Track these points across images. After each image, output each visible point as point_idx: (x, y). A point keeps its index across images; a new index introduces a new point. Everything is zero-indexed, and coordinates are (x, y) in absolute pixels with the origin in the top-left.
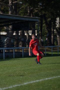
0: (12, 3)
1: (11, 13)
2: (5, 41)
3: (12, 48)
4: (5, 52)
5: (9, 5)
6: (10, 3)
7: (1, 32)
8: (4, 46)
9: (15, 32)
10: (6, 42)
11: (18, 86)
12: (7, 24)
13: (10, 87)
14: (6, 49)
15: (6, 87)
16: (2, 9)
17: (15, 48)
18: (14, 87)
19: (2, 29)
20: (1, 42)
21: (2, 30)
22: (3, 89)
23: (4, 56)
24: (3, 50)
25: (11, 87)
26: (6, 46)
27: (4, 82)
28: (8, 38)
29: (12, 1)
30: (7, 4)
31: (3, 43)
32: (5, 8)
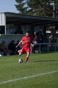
0: (56, 9)
1: (55, 17)
2: (50, 37)
3: (55, 44)
4: (49, 47)
5: (53, 10)
6: (54, 8)
7: (47, 31)
8: (49, 41)
9: (57, 31)
10: (50, 39)
11: (55, 73)
12: (51, 25)
13: (48, 73)
14: (50, 44)
15: (45, 73)
16: (48, 13)
17: (56, 43)
18: (52, 73)
19: (48, 28)
20: (46, 39)
21: (48, 30)
22: (44, 74)
23: (48, 50)
24: (47, 45)
25: (50, 73)
26: (50, 41)
27: (45, 69)
28: (52, 35)
29: (56, 7)
30: (52, 10)
31: (48, 39)
32: (50, 13)
